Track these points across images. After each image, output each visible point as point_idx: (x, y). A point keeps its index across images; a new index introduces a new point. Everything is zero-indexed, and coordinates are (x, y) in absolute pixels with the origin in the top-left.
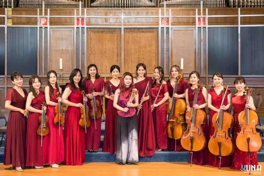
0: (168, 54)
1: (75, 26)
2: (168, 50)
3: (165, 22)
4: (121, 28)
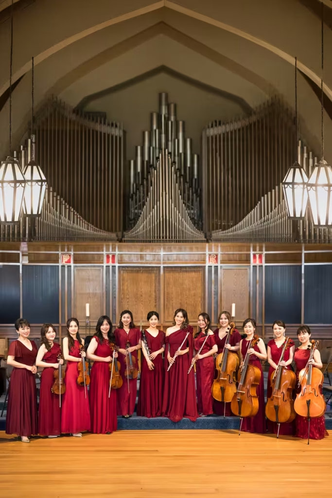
0: (216, 299)
1: (105, 265)
2: (216, 293)
3: (213, 259)
4: (160, 267)
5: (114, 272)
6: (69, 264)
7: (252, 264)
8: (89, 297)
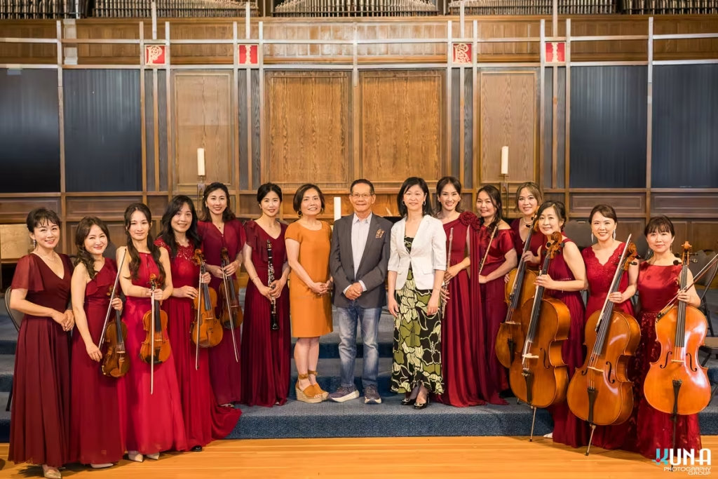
0: (469, 136)
1: (237, 65)
2: (470, 125)
3: (461, 53)
4: (351, 71)
5: (255, 80)
6: (160, 66)
7: (544, 62)
8: (203, 133)
